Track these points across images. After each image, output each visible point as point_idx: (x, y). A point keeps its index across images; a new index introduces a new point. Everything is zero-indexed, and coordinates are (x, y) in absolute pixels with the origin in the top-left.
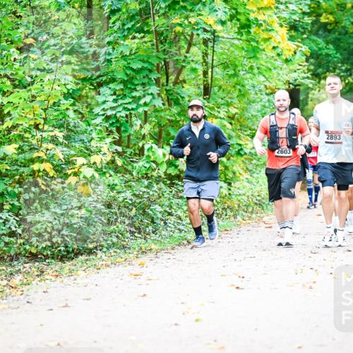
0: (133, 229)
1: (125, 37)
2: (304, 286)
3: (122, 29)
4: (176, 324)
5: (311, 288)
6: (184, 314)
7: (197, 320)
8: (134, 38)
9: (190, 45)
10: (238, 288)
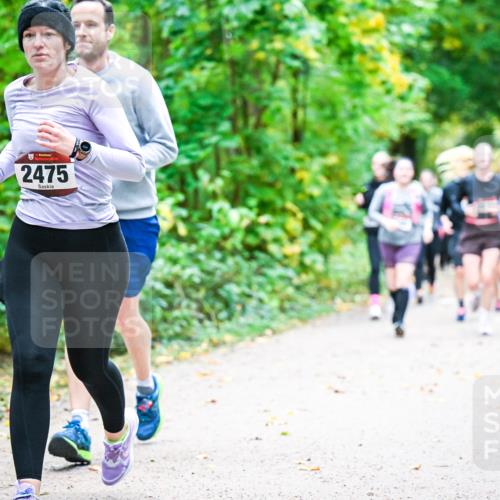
0: (201, 316)
1: (191, 68)
2: (422, 389)
3: (186, 57)
4: (257, 439)
5: (431, 391)
6: (267, 425)
7: (284, 434)
8: (203, 68)
9: (275, 77)
10: (337, 392)
